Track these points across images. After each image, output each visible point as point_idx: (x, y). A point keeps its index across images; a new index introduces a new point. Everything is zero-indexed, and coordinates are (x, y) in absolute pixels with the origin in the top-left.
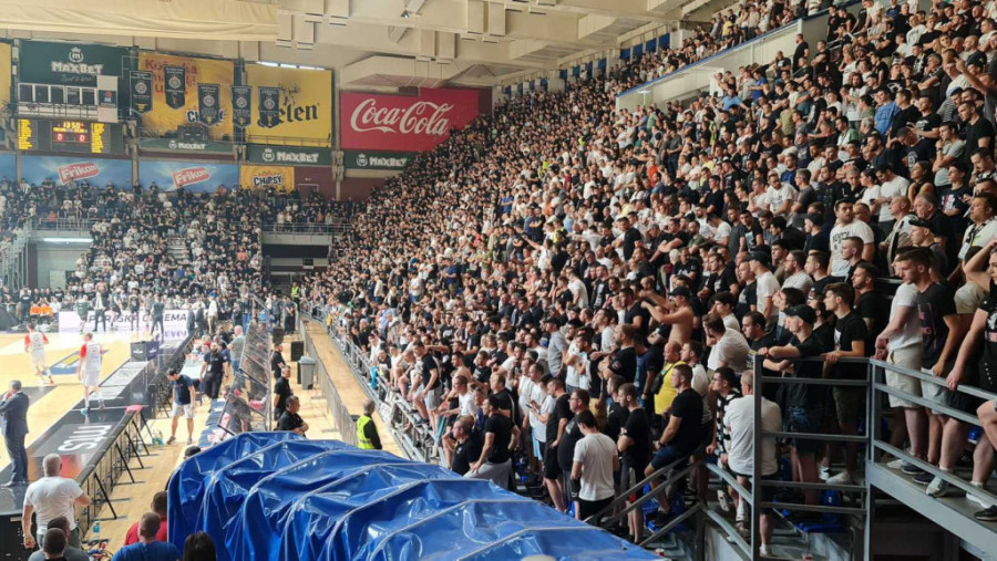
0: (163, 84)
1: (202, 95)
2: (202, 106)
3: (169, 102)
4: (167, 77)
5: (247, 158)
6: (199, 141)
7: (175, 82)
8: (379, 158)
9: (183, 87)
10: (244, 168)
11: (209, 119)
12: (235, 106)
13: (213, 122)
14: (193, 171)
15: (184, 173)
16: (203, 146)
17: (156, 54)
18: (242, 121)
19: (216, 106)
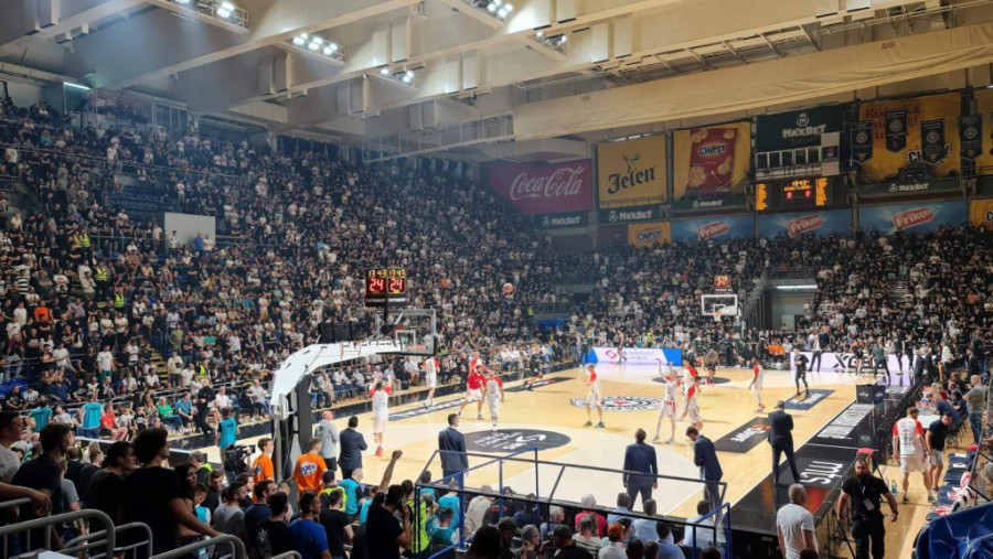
0: (884, 130)
1: (924, 133)
2: (925, 144)
3: (890, 147)
4: (888, 122)
5: (978, 192)
6: (922, 181)
7: (896, 126)
9: (904, 129)
10: (974, 203)
11: (933, 157)
12: (963, 138)
13: (938, 158)
14: (915, 212)
15: (906, 215)
16: (926, 185)
17: (878, 102)
18: (971, 153)
19: (941, 142)
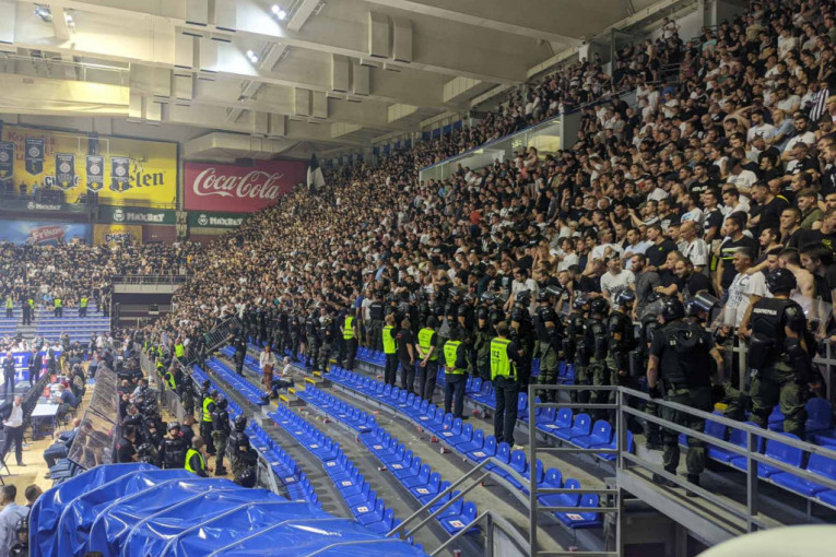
0: (24, 153)
1: (59, 163)
2: (58, 172)
3: (29, 169)
4: (28, 147)
5: (99, 218)
6: (55, 203)
7: (34, 152)
8: (218, 218)
9: (41, 156)
10: (96, 226)
11: (65, 184)
12: (89, 173)
13: (69, 186)
14: (49, 229)
15: (41, 231)
16: (59, 207)
17: (19, 128)
18: (95, 185)
19: (72, 172)
